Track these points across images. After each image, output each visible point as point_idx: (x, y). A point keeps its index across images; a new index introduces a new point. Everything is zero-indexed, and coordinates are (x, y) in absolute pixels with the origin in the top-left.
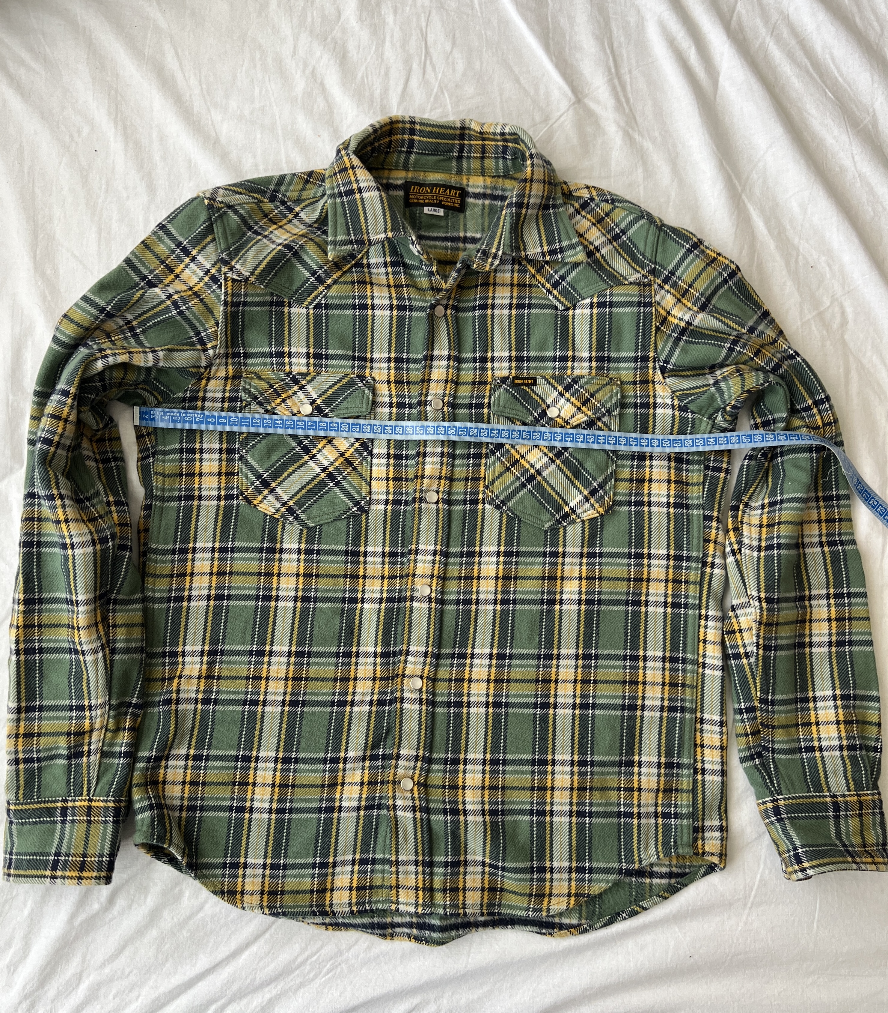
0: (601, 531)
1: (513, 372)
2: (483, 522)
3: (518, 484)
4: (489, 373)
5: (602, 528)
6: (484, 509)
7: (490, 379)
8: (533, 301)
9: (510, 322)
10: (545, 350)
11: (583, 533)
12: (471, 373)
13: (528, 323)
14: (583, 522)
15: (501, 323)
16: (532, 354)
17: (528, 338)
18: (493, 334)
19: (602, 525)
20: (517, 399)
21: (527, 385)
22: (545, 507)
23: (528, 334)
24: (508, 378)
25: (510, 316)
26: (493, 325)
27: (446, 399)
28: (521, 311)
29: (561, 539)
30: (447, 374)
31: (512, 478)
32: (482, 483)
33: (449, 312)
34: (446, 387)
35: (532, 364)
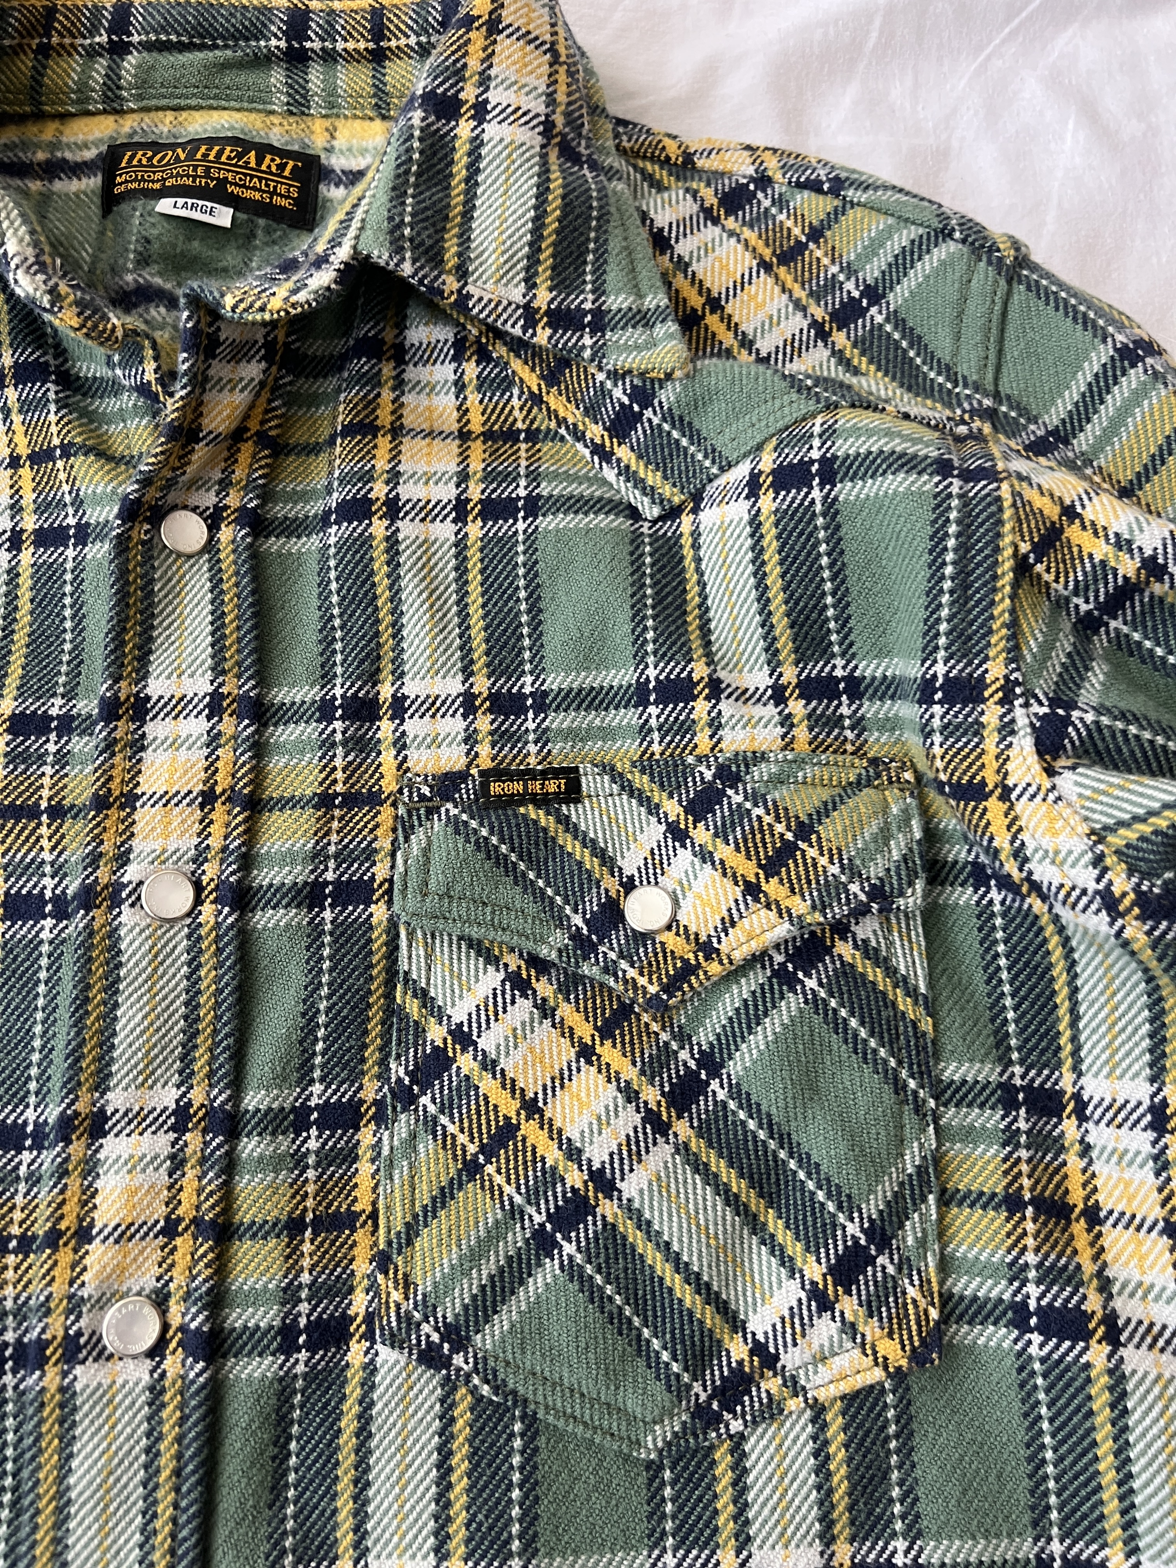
0: (906, 1451)
1: (484, 750)
2: (364, 1433)
3: (517, 1237)
4: (388, 759)
5: (906, 1433)
6: (371, 1368)
7: (389, 785)
8: (545, 489)
9: (461, 569)
10: (602, 664)
11: (822, 1469)
12: (312, 759)
13: (531, 567)
14: (818, 1410)
15: (427, 570)
16: (554, 682)
17: (536, 625)
18: (396, 612)
19: (905, 1418)
20: (501, 861)
21: (542, 801)
22: (641, 1347)
23: (535, 610)
24: (463, 776)
25: (461, 545)
26: (394, 578)
27: (211, 870)
28: (503, 527)
29: (725, 1503)
30: (211, 769)
31: (493, 1214)
32: (362, 1236)
33: (226, 534)
34: (206, 823)
35: (556, 721)
